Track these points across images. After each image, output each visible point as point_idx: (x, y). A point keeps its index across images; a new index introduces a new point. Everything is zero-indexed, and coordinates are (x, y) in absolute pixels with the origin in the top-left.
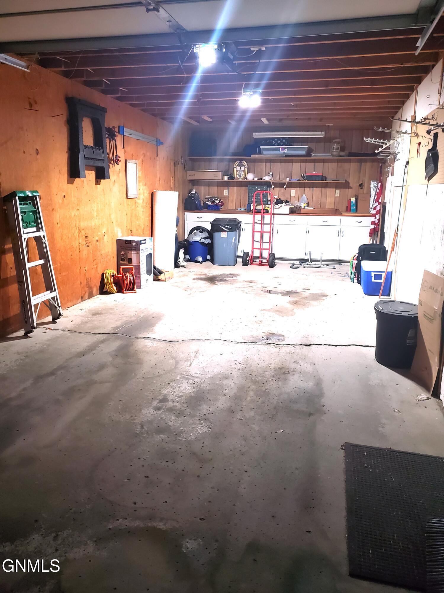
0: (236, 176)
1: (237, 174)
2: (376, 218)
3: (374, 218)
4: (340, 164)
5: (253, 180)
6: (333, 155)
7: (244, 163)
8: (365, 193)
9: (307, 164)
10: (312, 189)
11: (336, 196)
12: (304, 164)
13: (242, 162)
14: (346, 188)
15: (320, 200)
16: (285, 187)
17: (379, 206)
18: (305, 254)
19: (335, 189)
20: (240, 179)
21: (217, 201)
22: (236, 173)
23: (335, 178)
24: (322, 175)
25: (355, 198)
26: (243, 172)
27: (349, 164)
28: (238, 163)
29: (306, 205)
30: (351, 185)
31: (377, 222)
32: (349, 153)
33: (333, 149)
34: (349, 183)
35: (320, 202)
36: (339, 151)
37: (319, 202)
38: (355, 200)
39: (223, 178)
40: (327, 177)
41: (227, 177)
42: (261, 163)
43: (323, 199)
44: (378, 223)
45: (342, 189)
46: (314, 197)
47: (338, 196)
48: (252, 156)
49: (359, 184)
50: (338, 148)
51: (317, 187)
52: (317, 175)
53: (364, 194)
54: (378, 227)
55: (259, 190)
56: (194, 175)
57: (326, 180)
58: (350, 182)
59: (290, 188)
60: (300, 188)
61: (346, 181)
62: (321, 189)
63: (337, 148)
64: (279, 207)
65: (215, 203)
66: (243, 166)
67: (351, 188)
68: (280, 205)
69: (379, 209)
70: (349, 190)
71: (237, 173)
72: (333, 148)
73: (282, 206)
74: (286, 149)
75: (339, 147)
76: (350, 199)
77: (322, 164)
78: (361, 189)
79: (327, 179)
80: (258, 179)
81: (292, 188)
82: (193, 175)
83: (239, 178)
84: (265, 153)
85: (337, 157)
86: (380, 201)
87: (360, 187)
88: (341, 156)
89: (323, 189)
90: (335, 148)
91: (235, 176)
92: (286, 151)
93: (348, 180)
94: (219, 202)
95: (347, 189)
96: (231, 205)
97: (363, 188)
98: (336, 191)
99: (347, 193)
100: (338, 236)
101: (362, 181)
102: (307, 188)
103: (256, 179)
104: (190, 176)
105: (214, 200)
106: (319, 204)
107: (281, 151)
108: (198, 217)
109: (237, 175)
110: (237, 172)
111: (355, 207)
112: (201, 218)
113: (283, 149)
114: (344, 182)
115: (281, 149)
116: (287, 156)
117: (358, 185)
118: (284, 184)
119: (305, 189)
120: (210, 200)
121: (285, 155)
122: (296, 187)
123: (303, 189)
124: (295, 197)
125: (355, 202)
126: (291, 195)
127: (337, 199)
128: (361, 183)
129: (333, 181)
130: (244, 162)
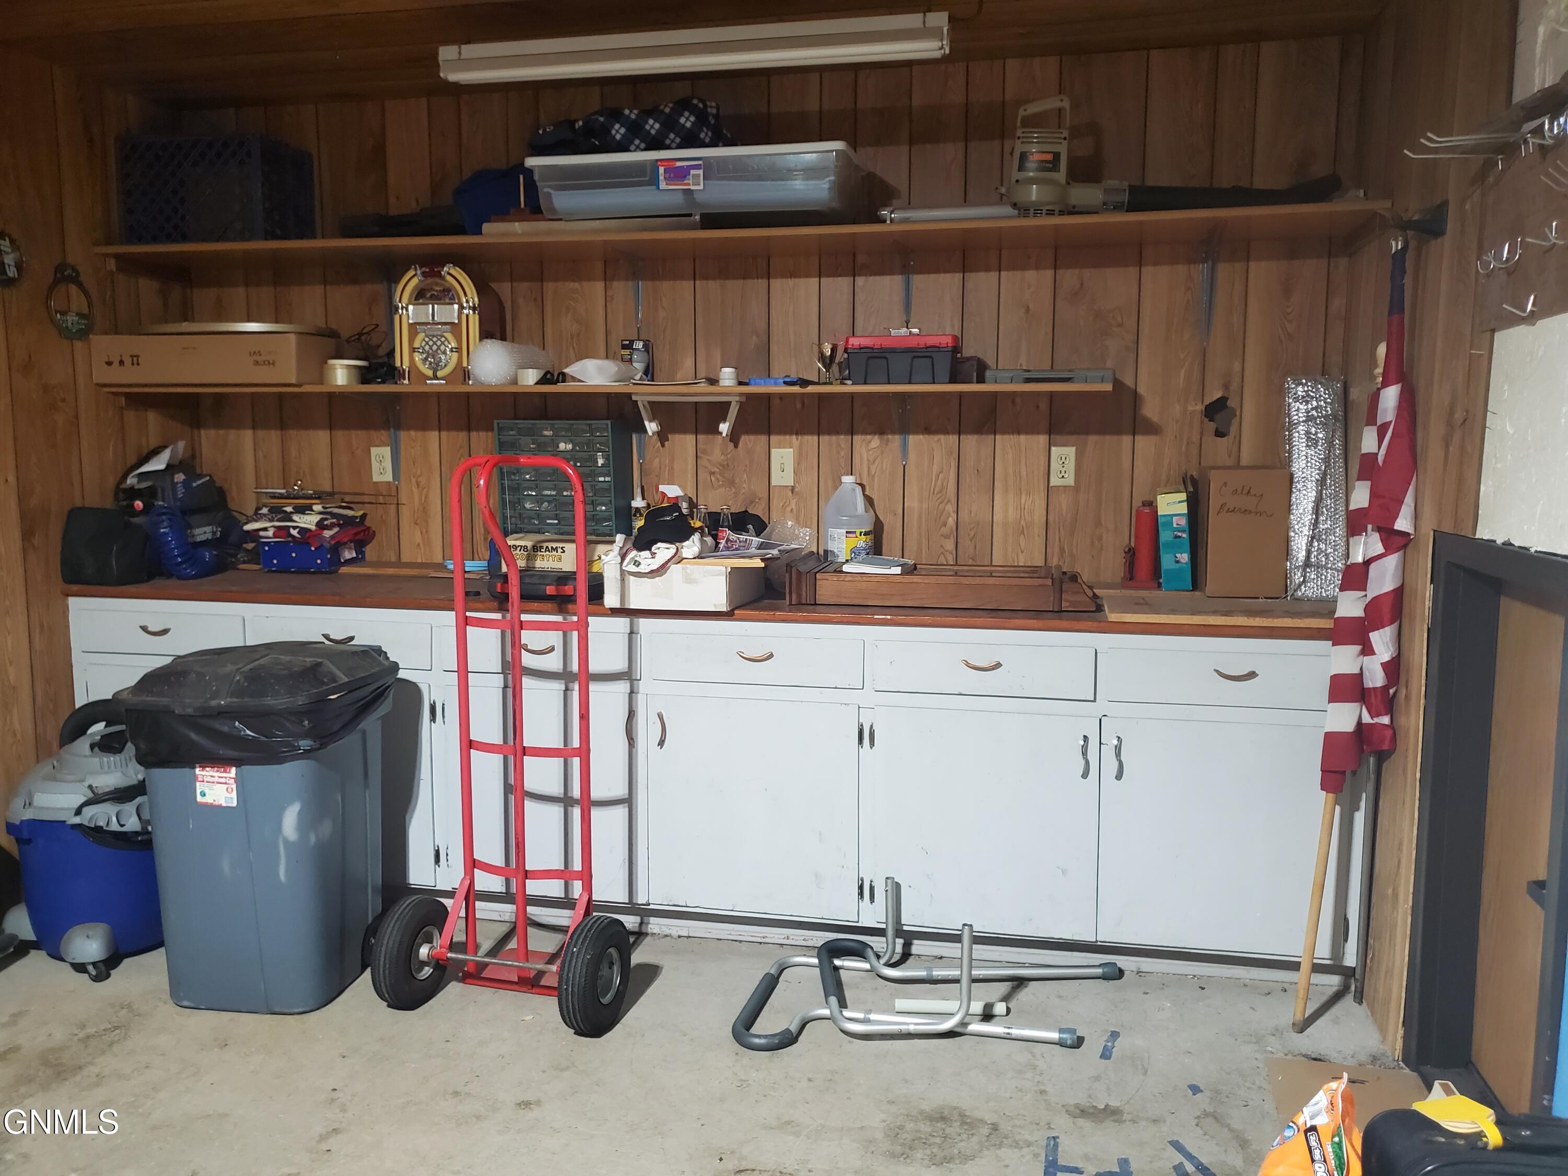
0: (412, 360)
1: (413, 350)
2: (1367, 650)
3: (1357, 648)
4: (1070, 277)
5: (515, 381)
6: (1023, 210)
7: (455, 275)
8: (1244, 461)
9: (860, 281)
10: (896, 440)
11: (1055, 481)
12: (844, 283)
13: (439, 275)
14: (1118, 431)
15: (951, 508)
16: (724, 428)
17: (1392, 561)
18: (861, 894)
19: (1042, 439)
20: (435, 377)
21: (309, 521)
22: (411, 340)
23: (1042, 365)
24: (956, 349)
25: (1183, 496)
26: (449, 336)
27: (1133, 271)
28: (415, 281)
29: (862, 542)
30: (1150, 410)
31: (1376, 678)
32: (1133, 189)
33: (1021, 168)
34: (1136, 398)
35: (951, 521)
36: (1061, 176)
37: (945, 524)
38: (1183, 509)
39: (322, 375)
40: (990, 362)
41: (349, 366)
42: (576, 285)
43: (973, 507)
44: (1385, 688)
45: (1092, 439)
46: (913, 489)
47: (1070, 480)
48: (486, 227)
49: (1207, 402)
50: (1057, 155)
51: (927, 431)
52: (923, 342)
53: (1238, 466)
54: (1385, 720)
55: (562, 446)
56: (135, 359)
57: (981, 380)
58: (1141, 390)
59: (763, 438)
60: (825, 439)
61: (1117, 383)
62: (953, 439)
63: (1049, 157)
64: (655, 564)
65: (294, 532)
66: (446, 295)
67: (1151, 429)
68: (664, 551)
69: (1388, 585)
70: (1142, 441)
71: (416, 345)
72: (1023, 157)
73: (677, 559)
74: (701, 172)
75: (1063, 149)
76: (1151, 504)
77: (955, 279)
78: (1219, 434)
79: (988, 374)
80: (542, 381)
81: (774, 438)
82: (128, 361)
83: (430, 373)
84: (563, 200)
85: (1050, 213)
86: (1403, 523)
87: (1212, 426)
88: (1073, 211)
89: (970, 442)
90: (1036, 157)
91: (403, 360)
92: (696, 183)
93: (1129, 381)
94: (320, 525)
95: (1126, 440)
96: (418, 539)
97: (1233, 429)
98: (1053, 449)
99: (1127, 464)
100: (1085, 775)
101: (1226, 387)
102: (869, 437)
103: (530, 378)
104: (109, 363)
105: (289, 509)
106: (947, 537)
107: (663, 185)
108: (144, 629)
109: (418, 357)
110: (417, 333)
111: (1184, 557)
112: (165, 632)
113: (678, 174)
114: (1108, 387)
115: (661, 170)
116: (712, 220)
117: (1200, 407)
118: (719, 410)
119: (857, 438)
120: (265, 511)
121: (703, 216)
122: (800, 432)
123: (843, 440)
124: (793, 489)
125: (1183, 522)
126: (774, 482)
127: (1063, 503)
128: (1218, 395)
129: (1028, 380)
130: (457, 272)
